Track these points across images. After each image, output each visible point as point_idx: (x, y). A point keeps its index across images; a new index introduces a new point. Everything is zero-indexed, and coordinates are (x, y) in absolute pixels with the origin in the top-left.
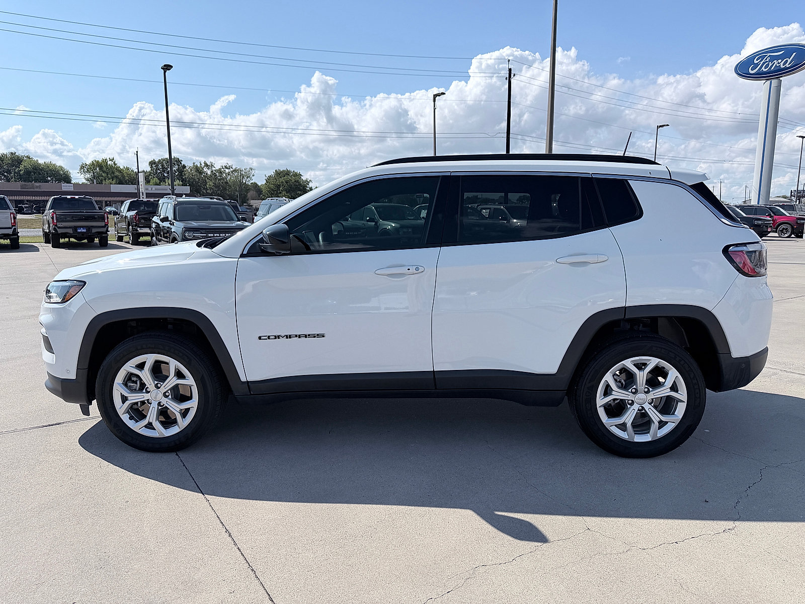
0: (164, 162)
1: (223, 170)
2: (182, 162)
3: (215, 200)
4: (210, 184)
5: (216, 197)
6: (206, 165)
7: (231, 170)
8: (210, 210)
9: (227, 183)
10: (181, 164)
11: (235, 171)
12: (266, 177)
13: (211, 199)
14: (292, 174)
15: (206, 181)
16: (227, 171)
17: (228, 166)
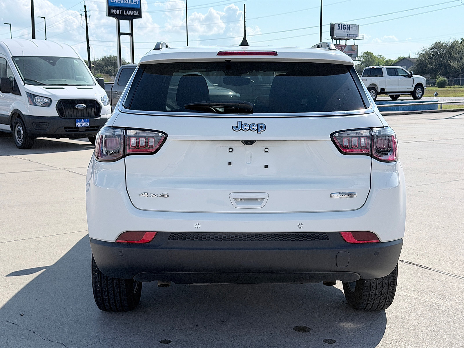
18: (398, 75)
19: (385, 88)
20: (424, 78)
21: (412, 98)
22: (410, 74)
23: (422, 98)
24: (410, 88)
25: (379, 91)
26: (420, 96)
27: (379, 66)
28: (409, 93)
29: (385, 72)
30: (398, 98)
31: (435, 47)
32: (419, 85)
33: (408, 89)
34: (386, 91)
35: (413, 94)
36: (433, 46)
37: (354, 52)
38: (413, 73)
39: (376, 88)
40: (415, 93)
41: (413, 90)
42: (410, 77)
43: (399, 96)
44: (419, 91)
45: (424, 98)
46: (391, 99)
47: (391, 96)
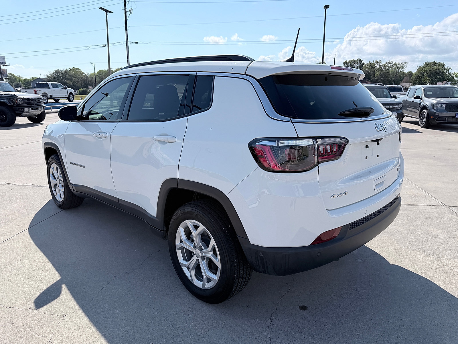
0: (352, 62)
1: (386, 64)
2: (362, 61)
3: (378, 85)
4: (377, 74)
5: (378, 83)
6: (377, 62)
7: (392, 64)
8: (374, 91)
9: (388, 73)
10: (362, 62)
11: (395, 64)
12: (417, 67)
13: (375, 84)
14: (437, 64)
15: (375, 72)
16: (390, 65)
17: (390, 62)
18: (58, 88)
19: (52, 95)
20: (72, 89)
21: (67, 101)
22: (65, 87)
23: (74, 101)
24: (66, 95)
25: (49, 97)
26: (72, 100)
27: (46, 82)
28: (66, 98)
29: (50, 86)
30: (59, 101)
31: (56, 73)
32: (71, 94)
33: (65, 95)
34: (53, 97)
35: (68, 98)
36: (55, 72)
37: (4, 73)
38: (67, 87)
39: (47, 95)
40: (69, 98)
41: (68, 96)
42: (65, 89)
43: (59, 100)
44: (71, 97)
45: (75, 101)
46: (54, 102)
47: (55, 100)
